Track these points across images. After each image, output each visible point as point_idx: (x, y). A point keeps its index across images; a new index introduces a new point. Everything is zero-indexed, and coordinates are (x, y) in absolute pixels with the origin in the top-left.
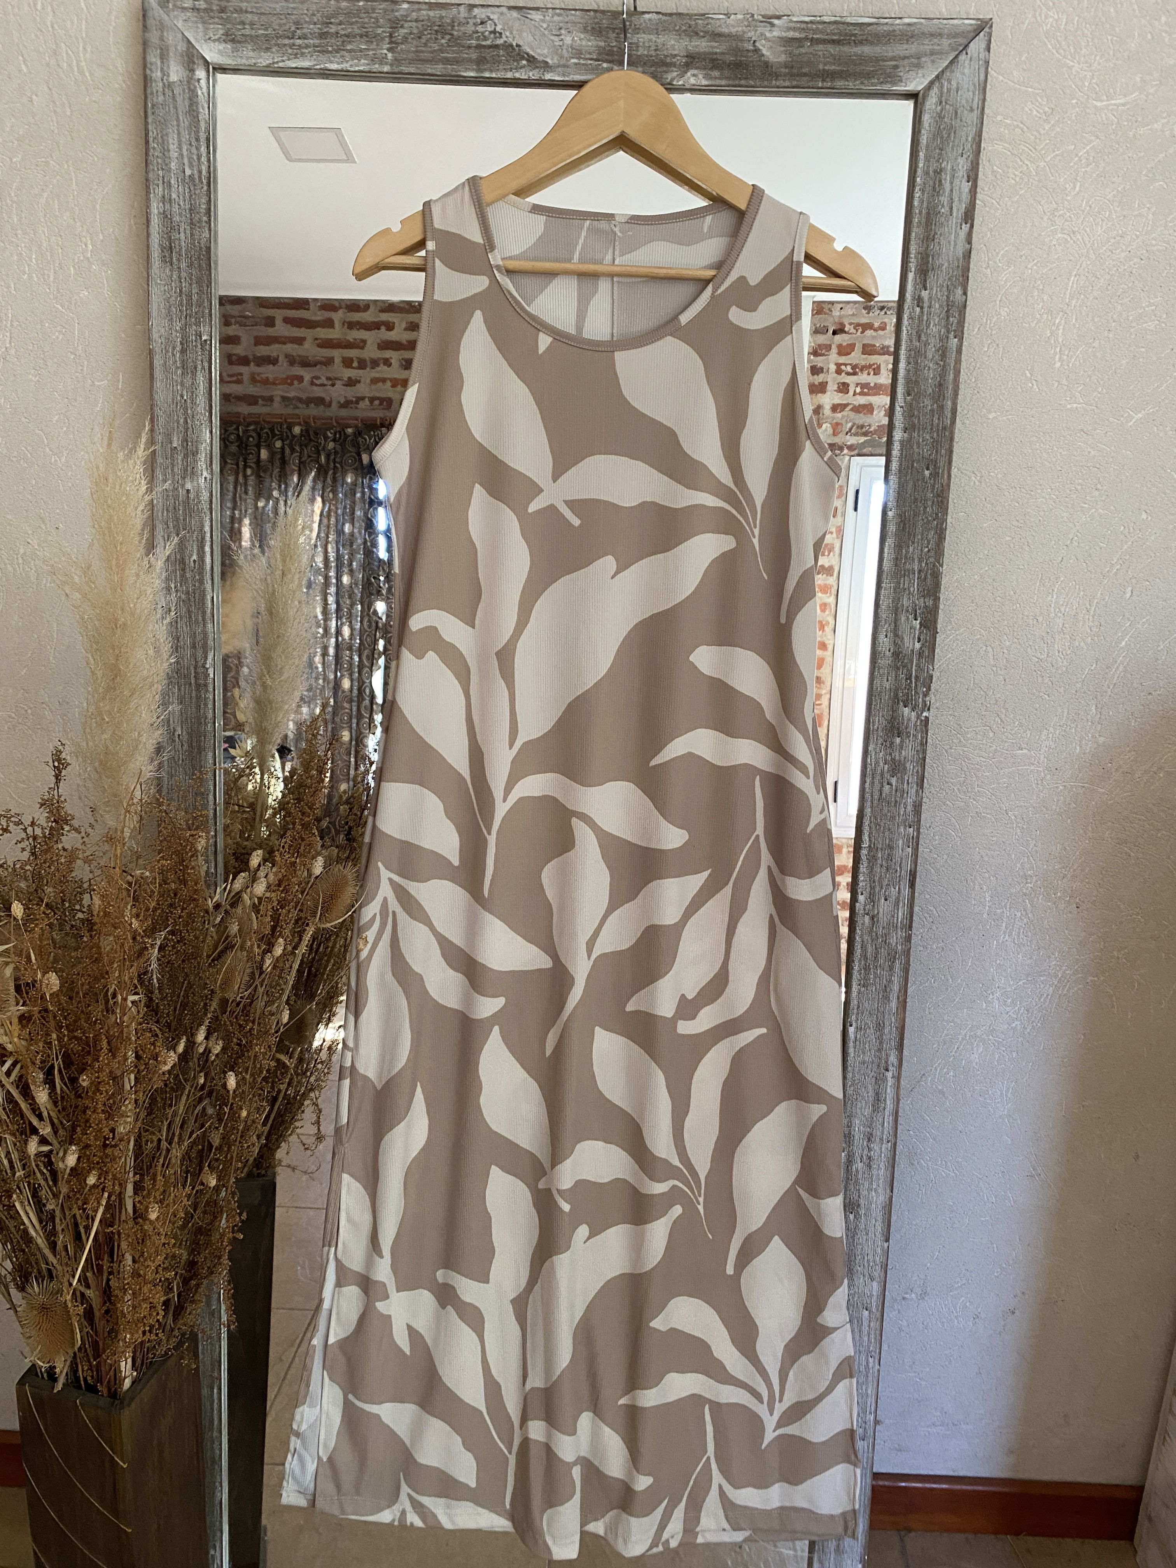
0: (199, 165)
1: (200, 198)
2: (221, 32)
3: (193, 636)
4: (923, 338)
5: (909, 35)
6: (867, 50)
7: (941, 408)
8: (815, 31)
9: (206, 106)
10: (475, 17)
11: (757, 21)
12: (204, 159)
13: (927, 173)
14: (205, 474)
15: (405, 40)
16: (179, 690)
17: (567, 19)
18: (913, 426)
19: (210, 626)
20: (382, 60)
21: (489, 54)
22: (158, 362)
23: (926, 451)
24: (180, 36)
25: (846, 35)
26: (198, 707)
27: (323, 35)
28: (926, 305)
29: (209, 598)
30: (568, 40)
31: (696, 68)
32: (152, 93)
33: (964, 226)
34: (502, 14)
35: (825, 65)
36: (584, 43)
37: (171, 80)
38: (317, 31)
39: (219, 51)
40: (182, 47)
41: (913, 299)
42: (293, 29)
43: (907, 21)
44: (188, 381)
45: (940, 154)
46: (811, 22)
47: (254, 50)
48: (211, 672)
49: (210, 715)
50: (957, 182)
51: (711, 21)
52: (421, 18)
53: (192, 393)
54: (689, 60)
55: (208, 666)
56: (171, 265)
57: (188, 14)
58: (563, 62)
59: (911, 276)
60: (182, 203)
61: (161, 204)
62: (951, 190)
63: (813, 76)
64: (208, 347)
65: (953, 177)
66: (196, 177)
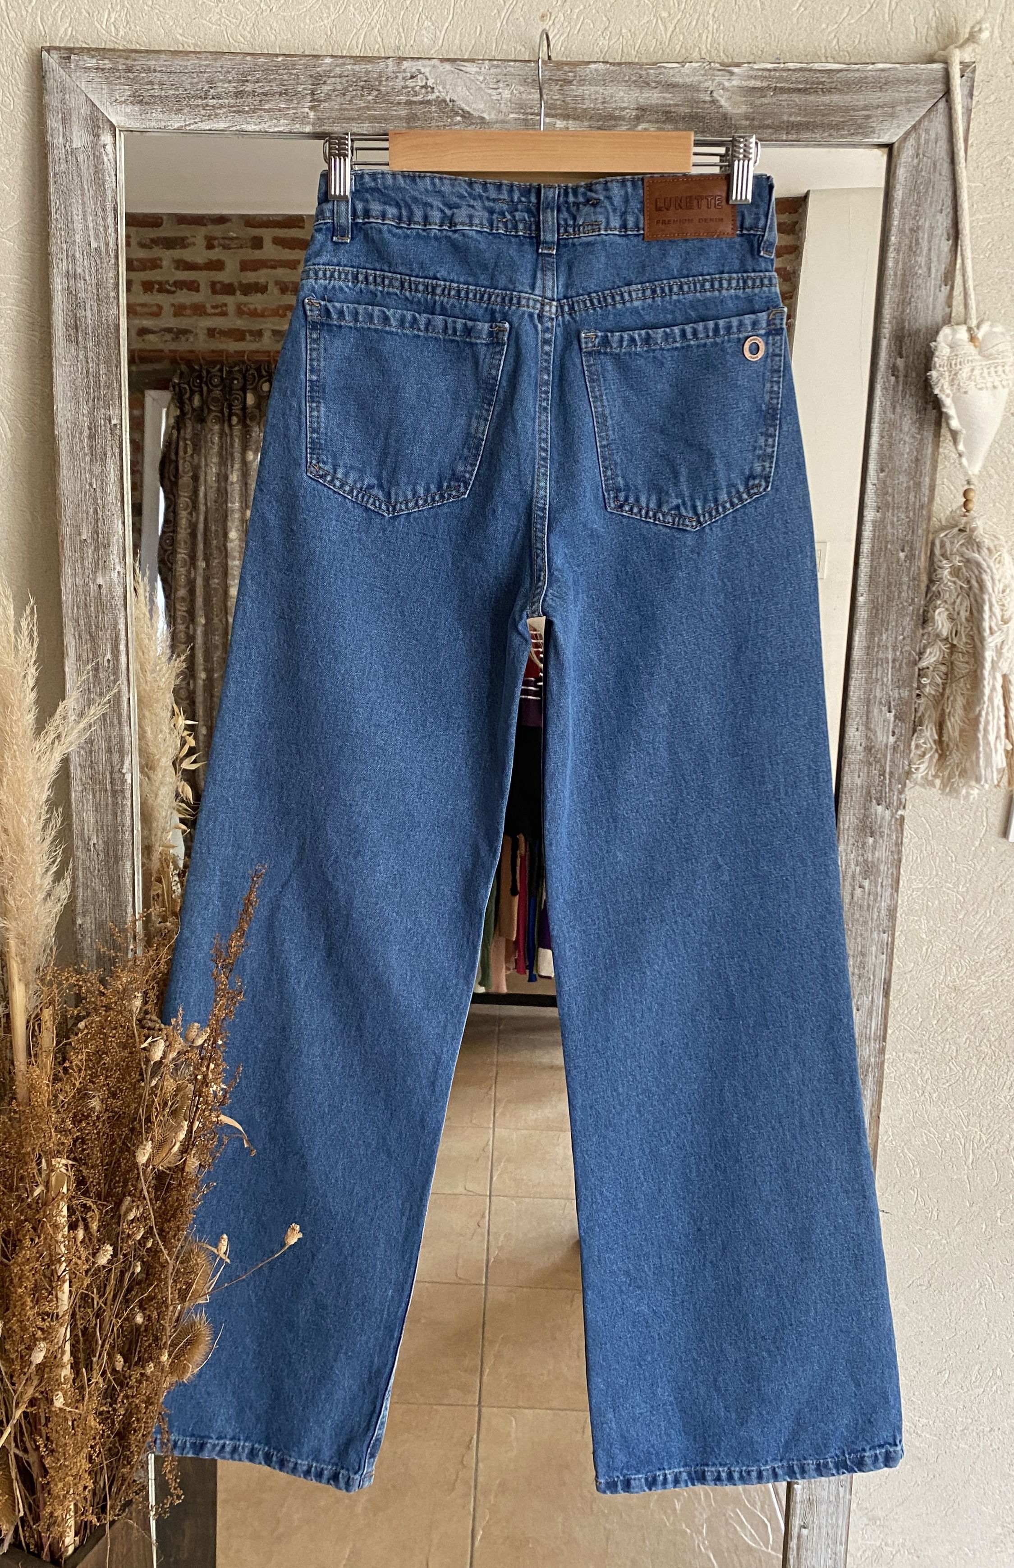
0: (106, 236)
1: (107, 272)
2: (129, 93)
3: (109, 740)
4: (898, 410)
5: (883, 83)
6: (836, 98)
7: (918, 485)
8: (780, 79)
9: (113, 173)
10: (405, 71)
11: (714, 69)
12: (111, 230)
13: (902, 231)
14: (118, 568)
15: (328, 98)
16: (94, 796)
17: (505, 71)
18: (887, 505)
19: (126, 729)
20: (304, 119)
21: (419, 110)
22: (63, 447)
23: (901, 532)
24: (83, 98)
25: (813, 83)
26: (115, 815)
27: (238, 94)
28: (901, 374)
29: (125, 699)
30: (506, 94)
31: (649, 122)
32: (54, 161)
33: (943, 287)
34: (434, 66)
35: (790, 115)
36: (524, 96)
37: (74, 146)
38: (231, 89)
39: (127, 115)
40: (85, 110)
41: (888, 367)
42: (206, 88)
43: (880, 66)
44: (97, 469)
45: (917, 211)
46: (775, 70)
47: (163, 112)
48: (128, 777)
49: (128, 822)
50: (936, 240)
51: (663, 70)
52: (346, 74)
53: (102, 481)
54: (639, 113)
55: (124, 771)
56: (77, 344)
57: (92, 75)
58: (501, 117)
59: (884, 343)
60: (87, 278)
61: (65, 280)
62: (930, 250)
63: (777, 128)
64: (118, 432)
65: (931, 235)
66: (103, 249)
